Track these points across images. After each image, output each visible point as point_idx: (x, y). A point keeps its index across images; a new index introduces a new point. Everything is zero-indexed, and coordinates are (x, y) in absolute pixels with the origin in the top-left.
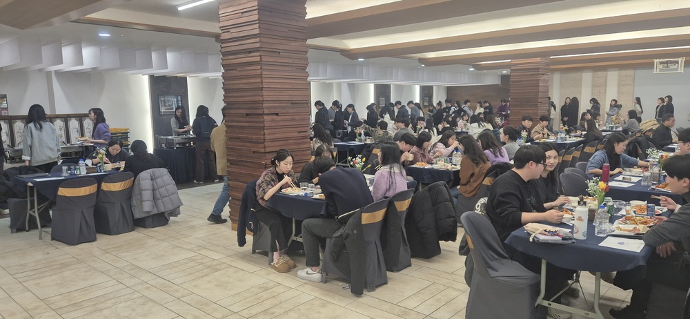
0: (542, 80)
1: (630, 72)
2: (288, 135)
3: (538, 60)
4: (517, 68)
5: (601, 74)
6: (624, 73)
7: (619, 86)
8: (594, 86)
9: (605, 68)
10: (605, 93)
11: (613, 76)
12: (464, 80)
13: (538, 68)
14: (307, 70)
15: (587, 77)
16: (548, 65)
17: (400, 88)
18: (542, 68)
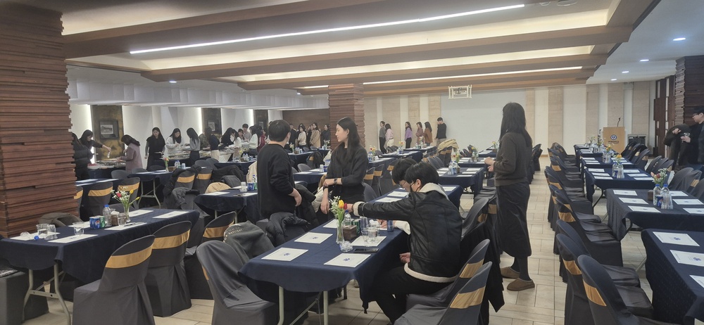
0: (357, 105)
1: (436, 98)
2: (41, 168)
3: (351, 86)
4: (334, 93)
5: (414, 99)
6: (433, 98)
7: (430, 110)
8: (410, 110)
9: (418, 94)
10: (419, 116)
11: (424, 101)
12: (295, 105)
13: (353, 94)
14: (66, 92)
15: (404, 102)
16: (361, 91)
17: (231, 113)
18: (356, 94)
